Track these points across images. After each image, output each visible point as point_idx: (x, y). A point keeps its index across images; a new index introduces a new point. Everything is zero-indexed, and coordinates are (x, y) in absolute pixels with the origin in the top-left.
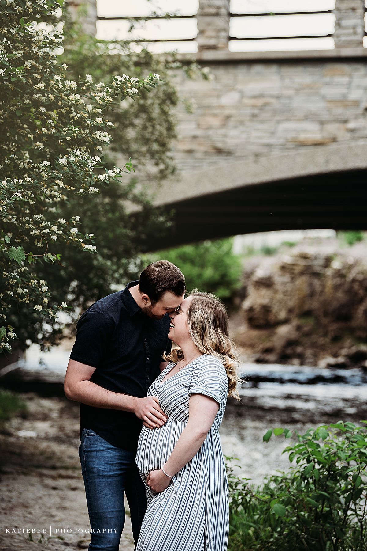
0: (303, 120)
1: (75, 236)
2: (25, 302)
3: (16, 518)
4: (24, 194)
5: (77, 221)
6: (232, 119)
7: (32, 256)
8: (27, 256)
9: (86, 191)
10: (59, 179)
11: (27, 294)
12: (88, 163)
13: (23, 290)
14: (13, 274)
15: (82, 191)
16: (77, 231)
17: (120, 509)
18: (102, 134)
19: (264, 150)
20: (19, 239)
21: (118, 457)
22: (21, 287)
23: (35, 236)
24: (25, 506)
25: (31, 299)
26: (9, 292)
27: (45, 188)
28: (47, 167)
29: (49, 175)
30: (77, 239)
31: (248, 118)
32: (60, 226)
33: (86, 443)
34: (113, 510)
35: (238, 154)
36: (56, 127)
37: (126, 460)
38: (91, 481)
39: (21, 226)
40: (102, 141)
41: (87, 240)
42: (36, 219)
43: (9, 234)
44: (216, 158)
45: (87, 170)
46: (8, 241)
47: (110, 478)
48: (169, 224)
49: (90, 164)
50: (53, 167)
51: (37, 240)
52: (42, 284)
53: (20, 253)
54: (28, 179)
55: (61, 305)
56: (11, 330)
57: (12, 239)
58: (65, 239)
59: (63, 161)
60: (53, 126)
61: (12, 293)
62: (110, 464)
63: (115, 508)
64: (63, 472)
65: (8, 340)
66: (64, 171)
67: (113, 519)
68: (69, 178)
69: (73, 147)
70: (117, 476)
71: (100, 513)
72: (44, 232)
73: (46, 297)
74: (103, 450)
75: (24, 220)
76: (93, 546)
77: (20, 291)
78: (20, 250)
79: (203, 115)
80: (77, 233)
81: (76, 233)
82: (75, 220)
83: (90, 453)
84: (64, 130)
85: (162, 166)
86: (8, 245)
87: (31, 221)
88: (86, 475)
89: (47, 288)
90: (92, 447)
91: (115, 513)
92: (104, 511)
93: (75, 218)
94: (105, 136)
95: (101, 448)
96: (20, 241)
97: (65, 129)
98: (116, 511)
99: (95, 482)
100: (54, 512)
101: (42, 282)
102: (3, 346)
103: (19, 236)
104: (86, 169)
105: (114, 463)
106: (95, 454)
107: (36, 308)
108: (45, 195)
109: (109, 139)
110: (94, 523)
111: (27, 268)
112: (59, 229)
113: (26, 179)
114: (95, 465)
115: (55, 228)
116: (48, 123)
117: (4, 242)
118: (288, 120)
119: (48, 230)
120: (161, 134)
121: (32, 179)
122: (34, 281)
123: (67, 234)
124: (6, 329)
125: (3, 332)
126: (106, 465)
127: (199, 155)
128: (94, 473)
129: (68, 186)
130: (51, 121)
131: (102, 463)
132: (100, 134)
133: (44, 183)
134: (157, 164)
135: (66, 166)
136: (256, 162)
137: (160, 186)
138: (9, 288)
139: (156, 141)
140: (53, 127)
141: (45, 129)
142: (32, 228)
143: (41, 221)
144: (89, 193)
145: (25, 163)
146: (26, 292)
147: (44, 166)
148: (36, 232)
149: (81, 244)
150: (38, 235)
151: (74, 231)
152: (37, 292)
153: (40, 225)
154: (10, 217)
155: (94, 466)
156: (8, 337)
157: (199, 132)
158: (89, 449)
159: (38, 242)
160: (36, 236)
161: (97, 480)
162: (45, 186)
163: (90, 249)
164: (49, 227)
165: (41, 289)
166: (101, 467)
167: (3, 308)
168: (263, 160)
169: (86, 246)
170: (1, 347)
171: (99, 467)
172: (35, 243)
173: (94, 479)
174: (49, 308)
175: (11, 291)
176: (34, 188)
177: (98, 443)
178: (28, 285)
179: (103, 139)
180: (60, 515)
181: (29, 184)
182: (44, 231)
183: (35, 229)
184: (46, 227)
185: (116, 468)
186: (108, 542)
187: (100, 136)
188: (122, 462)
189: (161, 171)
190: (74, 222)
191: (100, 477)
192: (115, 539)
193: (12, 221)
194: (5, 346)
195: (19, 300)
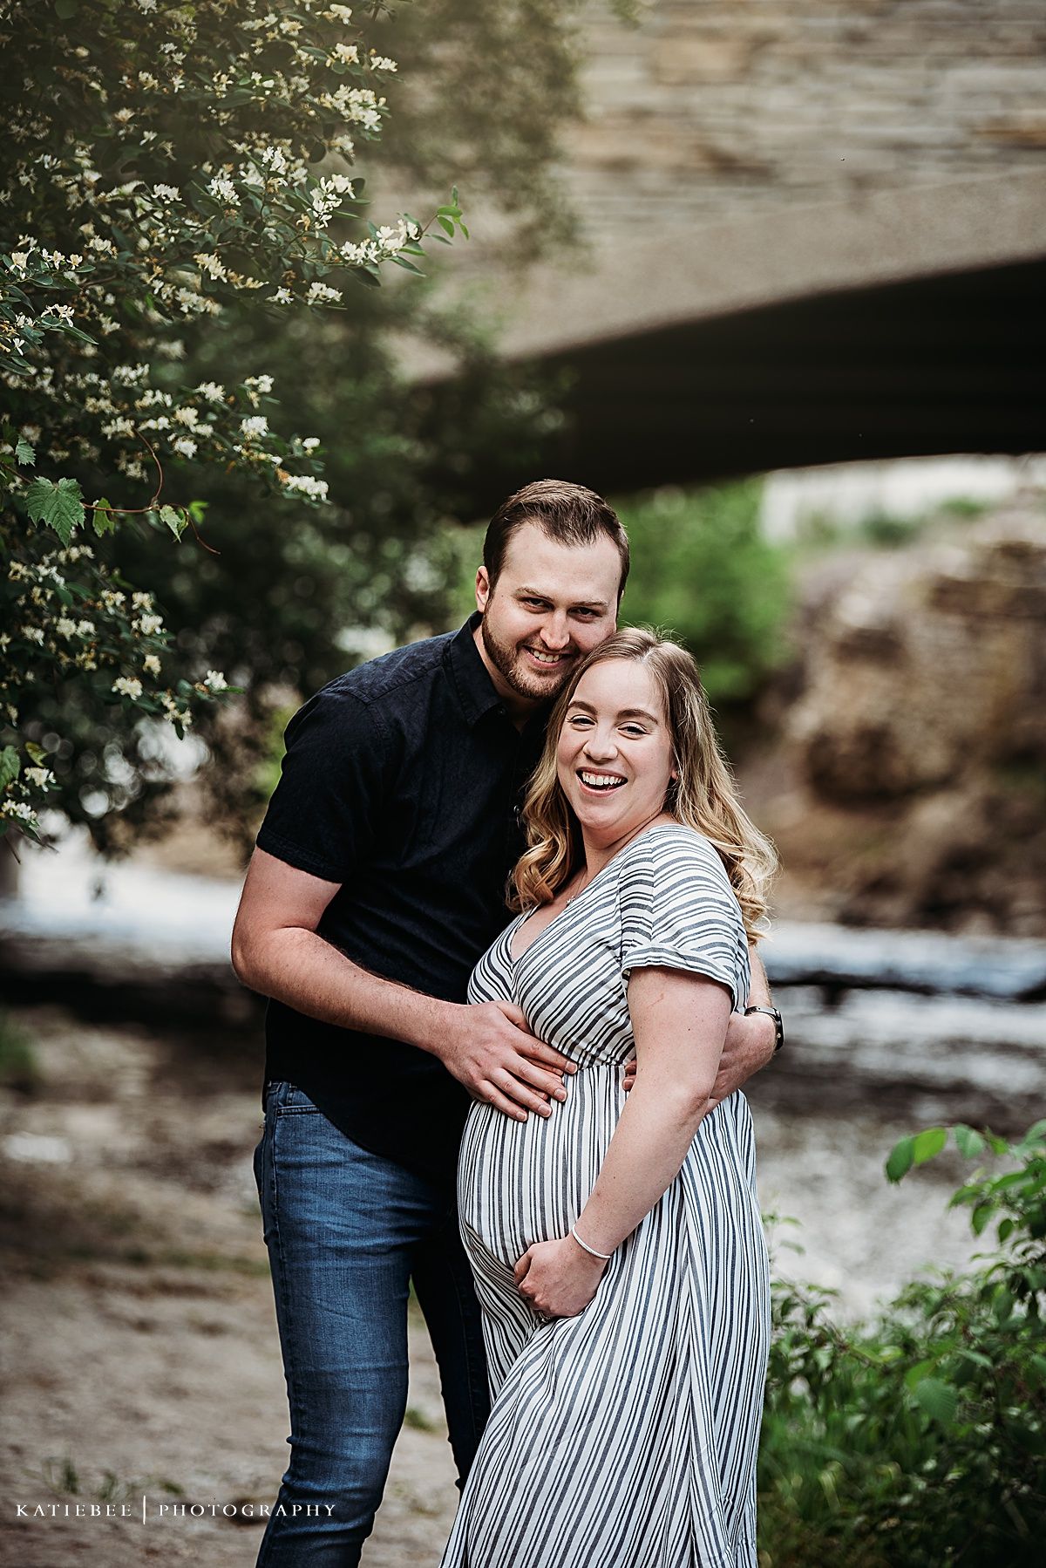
0: (1031, 54)
1: (257, 445)
2: (82, 667)
3: (12, 1421)
4: (84, 295)
5: (264, 394)
6: (777, 49)
7: (108, 512)
8: (89, 513)
9: (298, 297)
10: (208, 249)
11: (90, 640)
12: (311, 200)
13: (77, 625)
14: (43, 571)
15: (283, 295)
16: (265, 426)
17: (391, 1364)
18: (356, 96)
19: (885, 163)
20: (64, 449)
21: (390, 1189)
22: (70, 616)
23: (120, 442)
24: (45, 1382)
25: (102, 656)
26: (29, 632)
27: (157, 278)
28: (167, 207)
29: (173, 235)
30: (263, 456)
31: (831, 46)
32: (204, 409)
33: (280, 1137)
34: (368, 1365)
35: (795, 178)
36: (189, 69)
37: (418, 1200)
38: (295, 1265)
39: (71, 405)
40: (352, 121)
41: (297, 460)
42: (123, 381)
43: (28, 431)
44: (713, 192)
45: (307, 223)
46: (26, 456)
47: (361, 1259)
48: (552, 422)
49: (319, 206)
50: (185, 207)
51: (124, 453)
52: (142, 606)
53: (68, 503)
54: (100, 244)
55: (207, 682)
56: (38, 758)
57: (40, 449)
58: (220, 454)
59: (222, 187)
60: (180, 63)
61: (39, 635)
62: (363, 1213)
63: (373, 1359)
64: (172, 1275)
65: (26, 791)
66: (225, 224)
67: (368, 1396)
68: (243, 246)
69: (255, 136)
70: (385, 1254)
71: (325, 1373)
72: (149, 429)
73: (154, 652)
74: (338, 1164)
75: (81, 384)
76: (298, 1484)
77: (66, 627)
78: (68, 490)
79: (671, 34)
80: (264, 434)
81: (260, 434)
82: (255, 388)
83: (293, 1173)
84: (215, 79)
85: (528, 215)
86: (27, 472)
87: (106, 389)
88: (277, 1245)
89: (159, 620)
90: (300, 1153)
91: (374, 1376)
92: (336, 1367)
93: (255, 382)
94: (364, 105)
95: (333, 1157)
96: (67, 454)
97: (219, 78)
98: (377, 1370)
99: (308, 1270)
100: (145, 1403)
101: (142, 599)
102: (7, 813)
103: (64, 437)
104: (305, 219)
105: (377, 1207)
106: (311, 1175)
107: (119, 690)
108: (157, 300)
109: (379, 117)
110: (302, 1407)
111: (88, 551)
112: (201, 418)
113: (91, 245)
114: (310, 1211)
115: (188, 415)
116: (163, 52)
117: (14, 460)
118: (976, 54)
119: (163, 422)
120: (527, 102)
121: (112, 246)
122: (112, 596)
123: (230, 439)
124: (17, 753)
125: (9, 765)
126: (346, 1213)
127: (651, 180)
128: (306, 1239)
129: (238, 274)
130: (171, 47)
131: (335, 1206)
132: (346, 98)
133: (155, 260)
134: (510, 207)
135: (235, 207)
136: (858, 207)
137: (522, 284)
138: (28, 617)
139: (511, 124)
140: (180, 67)
141: (150, 77)
142: (108, 411)
143: (139, 390)
144: (310, 303)
145: (89, 189)
146: (88, 634)
147: (157, 201)
148: (123, 426)
149: (276, 474)
150: (128, 438)
151: (255, 426)
152: (124, 635)
153: (138, 403)
154: (33, 371)
155: (309, 1216)
156: (25, 783)
157: (654, 97)
158: (291, 1159)
159: (130, 461)
160: (122, 439)
161: (316, 1264)
162: (158, 270)
163: (309, 492)
164: (170, 413)
165: (139, 625)
166: (332, 1219)
167: (7, 682)
168: (882, 200)
169: (294, 481)
170: (3, 815)
171: (324, 1219)
172: (117, 465)
173: (307, 1259)
174: (164, 689)
175: (36, 627)
176: (119, 277)
177: (322, 1139)
178: (93, 608)
179: (356, 113)
180: (164, 1413)
181: (102, 263)
182: (151, 424)
183: (119, 416)
184: (158, 411)
185: (380, 1224)
186: (348, 1471)
187: (347, 105)
188: (405, 1205)
189: (527, 232)
190: (253, 395)
191: (328, 1254)
192: (371, 1462)
193: (38, 386)
194: (15, 812)
195: (61, 658)
